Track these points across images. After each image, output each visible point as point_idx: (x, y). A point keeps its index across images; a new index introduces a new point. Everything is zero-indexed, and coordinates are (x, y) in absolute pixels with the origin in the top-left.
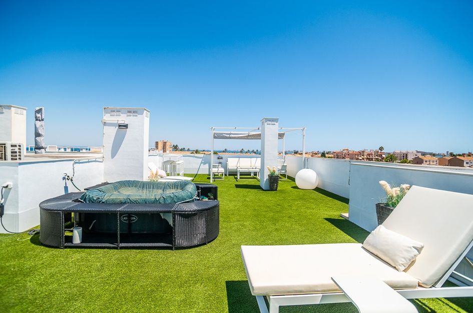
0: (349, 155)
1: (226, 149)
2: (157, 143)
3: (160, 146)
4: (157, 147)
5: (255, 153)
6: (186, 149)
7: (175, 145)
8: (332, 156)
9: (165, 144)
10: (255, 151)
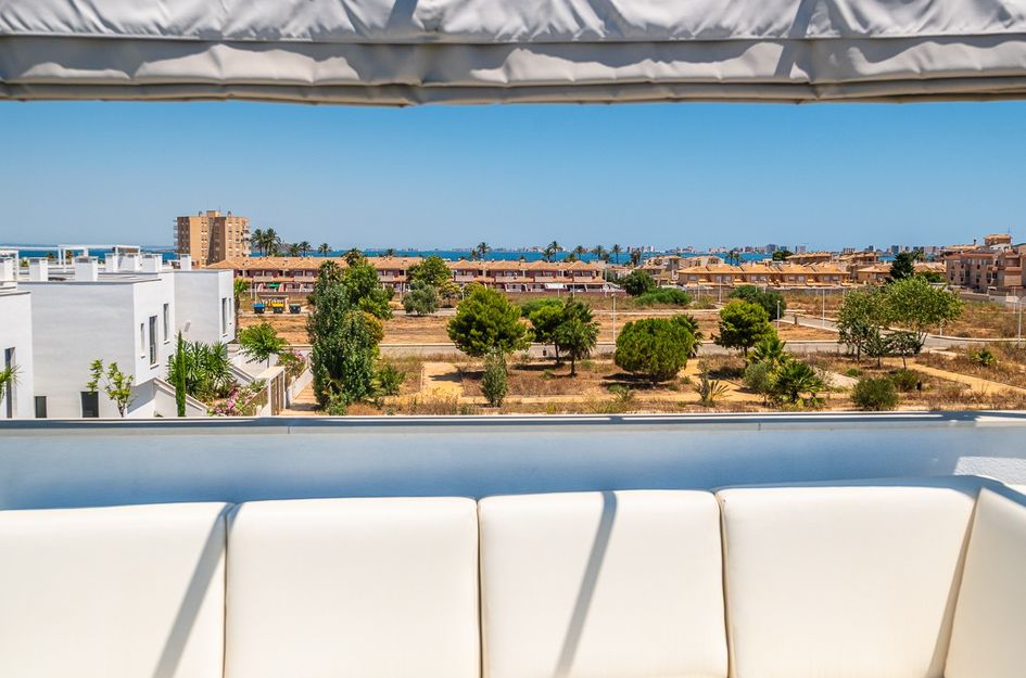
0: (1017, 262)
1: (483, 246)
2: (183, 224)
3: (199, 237)
4: (183, 245)
5: (607, 258)
6: (315, 247)
7: (264, 230)
8: (942, 266)
9: (217, 226)
10: (608, 248)
